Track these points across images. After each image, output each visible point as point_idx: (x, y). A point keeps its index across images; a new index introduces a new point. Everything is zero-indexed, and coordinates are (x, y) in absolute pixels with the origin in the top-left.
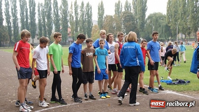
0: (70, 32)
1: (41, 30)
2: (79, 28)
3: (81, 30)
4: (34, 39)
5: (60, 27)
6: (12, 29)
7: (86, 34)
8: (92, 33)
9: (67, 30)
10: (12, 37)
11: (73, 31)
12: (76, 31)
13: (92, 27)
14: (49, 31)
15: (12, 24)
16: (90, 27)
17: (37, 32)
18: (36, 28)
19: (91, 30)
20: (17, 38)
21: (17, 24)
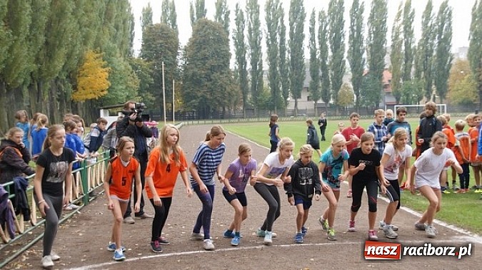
0: (389, 81)
1: (314, 76)
2: (413, 69)
3: (418, 75)
4: (298, 100)
5: (362, 70)
6: (249, 76)
7: (434, 86)
8: (450, 81)
9: (381, 77)
10: (249, 96)
11: (398, 77)
12: (406, 76)
13: (450, 65)
14: (335, 80)
15: (249, 67)
16: (446, 67)
17: (307, 81)
18: (305, 74)
19: (446, 74)
20: (259, 98)
21: (261, 65)
